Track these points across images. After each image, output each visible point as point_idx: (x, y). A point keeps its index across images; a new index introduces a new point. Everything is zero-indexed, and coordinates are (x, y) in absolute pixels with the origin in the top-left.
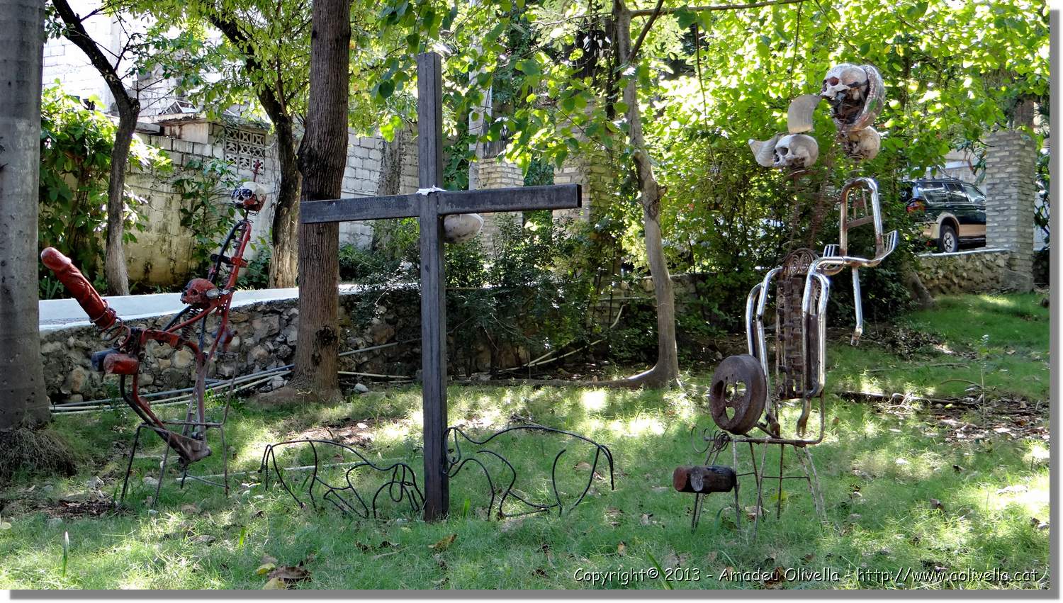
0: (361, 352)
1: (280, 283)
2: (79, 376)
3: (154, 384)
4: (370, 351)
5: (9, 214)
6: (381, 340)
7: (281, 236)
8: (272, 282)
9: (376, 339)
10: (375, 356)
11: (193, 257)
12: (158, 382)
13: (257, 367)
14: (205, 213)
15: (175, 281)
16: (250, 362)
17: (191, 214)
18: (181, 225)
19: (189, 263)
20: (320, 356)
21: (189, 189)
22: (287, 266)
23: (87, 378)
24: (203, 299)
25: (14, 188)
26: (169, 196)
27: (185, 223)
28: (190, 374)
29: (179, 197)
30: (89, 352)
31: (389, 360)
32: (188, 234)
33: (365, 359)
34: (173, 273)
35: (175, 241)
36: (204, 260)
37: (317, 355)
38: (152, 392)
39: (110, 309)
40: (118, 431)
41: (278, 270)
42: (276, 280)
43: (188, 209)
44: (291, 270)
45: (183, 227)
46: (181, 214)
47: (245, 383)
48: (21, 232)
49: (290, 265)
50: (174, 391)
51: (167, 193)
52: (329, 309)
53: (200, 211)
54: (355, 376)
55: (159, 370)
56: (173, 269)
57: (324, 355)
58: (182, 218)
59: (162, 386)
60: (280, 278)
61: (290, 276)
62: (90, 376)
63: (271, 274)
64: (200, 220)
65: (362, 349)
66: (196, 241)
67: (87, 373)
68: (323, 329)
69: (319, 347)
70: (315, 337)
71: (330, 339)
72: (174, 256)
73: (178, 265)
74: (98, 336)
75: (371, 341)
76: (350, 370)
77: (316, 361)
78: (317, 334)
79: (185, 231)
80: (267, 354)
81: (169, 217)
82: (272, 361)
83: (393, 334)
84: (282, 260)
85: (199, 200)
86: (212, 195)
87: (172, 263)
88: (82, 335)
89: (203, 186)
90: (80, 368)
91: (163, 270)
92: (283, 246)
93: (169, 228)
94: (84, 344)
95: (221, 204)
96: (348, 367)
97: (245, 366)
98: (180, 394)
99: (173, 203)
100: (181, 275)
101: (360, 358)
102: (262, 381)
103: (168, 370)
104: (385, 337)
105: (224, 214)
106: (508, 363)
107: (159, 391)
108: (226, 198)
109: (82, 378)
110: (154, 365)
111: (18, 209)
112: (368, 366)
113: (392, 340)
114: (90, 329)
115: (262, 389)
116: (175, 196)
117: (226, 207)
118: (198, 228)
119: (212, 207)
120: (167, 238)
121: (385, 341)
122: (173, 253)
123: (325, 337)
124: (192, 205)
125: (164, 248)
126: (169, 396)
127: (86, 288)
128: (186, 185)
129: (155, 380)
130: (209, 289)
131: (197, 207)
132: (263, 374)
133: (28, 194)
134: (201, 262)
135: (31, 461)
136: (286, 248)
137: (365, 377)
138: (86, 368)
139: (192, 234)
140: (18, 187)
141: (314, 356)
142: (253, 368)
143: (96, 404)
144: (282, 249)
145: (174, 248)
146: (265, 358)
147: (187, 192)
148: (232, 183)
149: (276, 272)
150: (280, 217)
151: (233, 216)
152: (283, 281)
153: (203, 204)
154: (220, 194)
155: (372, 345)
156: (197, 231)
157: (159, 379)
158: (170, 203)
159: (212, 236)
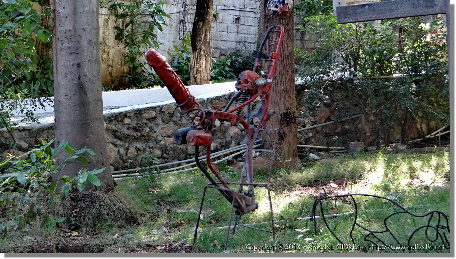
0: (308, 130)
1: (198, 80)
2: (111, 152)
3: (162, 157)
4: (314, 128)
5: (82, 27)
6: (321, 120)
7: (198, 44)
8: (192, 79)
9: (317, 118)
10: (318, 132)
11: (125, 63)
12: (165, 155)
13: (233, 142)
14: (132, 29)
15: (113, 82)
16: (228, 139)
17: (123, 30)
18: (116, 38)
19: (123, 68)
20: (284, 133)
21: (121, 11)
22: (203, 67)
23: (116, 153)
24: (252, 86)
25: (84, 7)
26: (106, 17)
27: (119, 37)
28: (187, 149)
29: (113, 18)
30: (117, 134)
31: (327, 135)
32: (121, 46)
33: (311, 135)
34: (111, 76)
35: (112, 51)
36: (134, 65)
37: (282, 132)
38: (161, 163)
39: (192, 96)
40: (153, 192)
41: (197, 71)
42: (195, 78)
43: (121, 26)
44: (206, 70)
45: (117, 40)
46: (116, 31)
47: (225, 155)
48: (90, 40)
49: (206, 66)
50: (176, 162)
51: (105, 15)
52: (290, 96)
53: (129, 28)
54: (304, 148)
55: (166, 146)
56: (111, 73)
57: (287, 131)
58: (116, 34)
59: (168, 159)
60: (198, 77)
61: (206, 75)
62: (119, 152)
63: (191, 74)
64: (129, 35)
65: (308, 127)
66: (127, 51)
67: (116, 149)
68: (286, 111)
69: (283, 126)
70: (280, 118)
71: (291, 119)
72: (111, 63)
73: (114, 70)
74: (122, 121)
75: (314, 121)
76: (301, 143)
77: (281, 136)
78: (281, 115)
79: (118, 44)
80: (240, 132)
81: (107, 33)
82: (244, 138)
83: (329, 115)
84: (199, 63)
85: (128, 19)
86: (137, 15)
87: (110, 68)
88: (112, 121)
89: (131, 8)
90: (111, 146)
91: (105, 74)
92: (200, 51)
93: (107, 41)
94: (114, 127)
95: (144, 22)
96: (300, 141)
97: (224, 142)
98: (180, 165)
99: (110, 22)
100: (117, 77)
101: (307, 134)
102: (238, 153)
103: (172, 146)
104: (324, 117)
105: (146, 29)
106: (412, 135)
107: (166, 162)
108: (147, 18)
109: (113, 153)
110: (162, 143)
111: (88, 23)
112: (313, 140)
113: (328, 119)
114: (117, 116)
115: (240, 159)
116: (110, 17)
117: (147, 24)
118: (128, 41)
119: (138, 24)
120: (106, 49)
121: (323, 120)
122: (110, 61)
123: (287, 118)
124: (123, 23)
125: (104, 57)
126: (173, 166)
127: (176, 79)
128: (118, 8)
129: (162, 153)
130: (257, 78)
131: (127, 25)
132: (237, 148)
133: (93, 11)
134: (131, 66)
135: (108, 215)
136: (202, 53)
137: (312, 148)
138: (115, 145)
139: (124, 46)
140: (87, 6)
141: (280, 132)
142: (230, 143)
143: (124, 173)
144: (199, 54)
145: (111, 56)
146: (239, 135)
147: (119, 14)
148: (152, 5)
149: (195, 72)
150: (197, 29)
151: (152, 31)
152: (201, 79)
153: (132, 22)
154: (143, 14)
155: (314, 123)
156: (128, 43)
157: (166, 153)
158: (107, 22)
159: (139, 46)
